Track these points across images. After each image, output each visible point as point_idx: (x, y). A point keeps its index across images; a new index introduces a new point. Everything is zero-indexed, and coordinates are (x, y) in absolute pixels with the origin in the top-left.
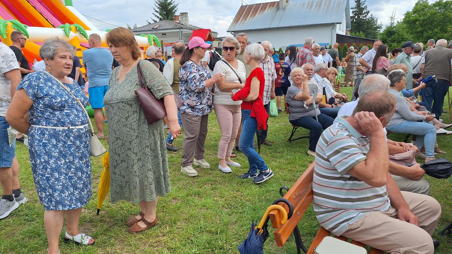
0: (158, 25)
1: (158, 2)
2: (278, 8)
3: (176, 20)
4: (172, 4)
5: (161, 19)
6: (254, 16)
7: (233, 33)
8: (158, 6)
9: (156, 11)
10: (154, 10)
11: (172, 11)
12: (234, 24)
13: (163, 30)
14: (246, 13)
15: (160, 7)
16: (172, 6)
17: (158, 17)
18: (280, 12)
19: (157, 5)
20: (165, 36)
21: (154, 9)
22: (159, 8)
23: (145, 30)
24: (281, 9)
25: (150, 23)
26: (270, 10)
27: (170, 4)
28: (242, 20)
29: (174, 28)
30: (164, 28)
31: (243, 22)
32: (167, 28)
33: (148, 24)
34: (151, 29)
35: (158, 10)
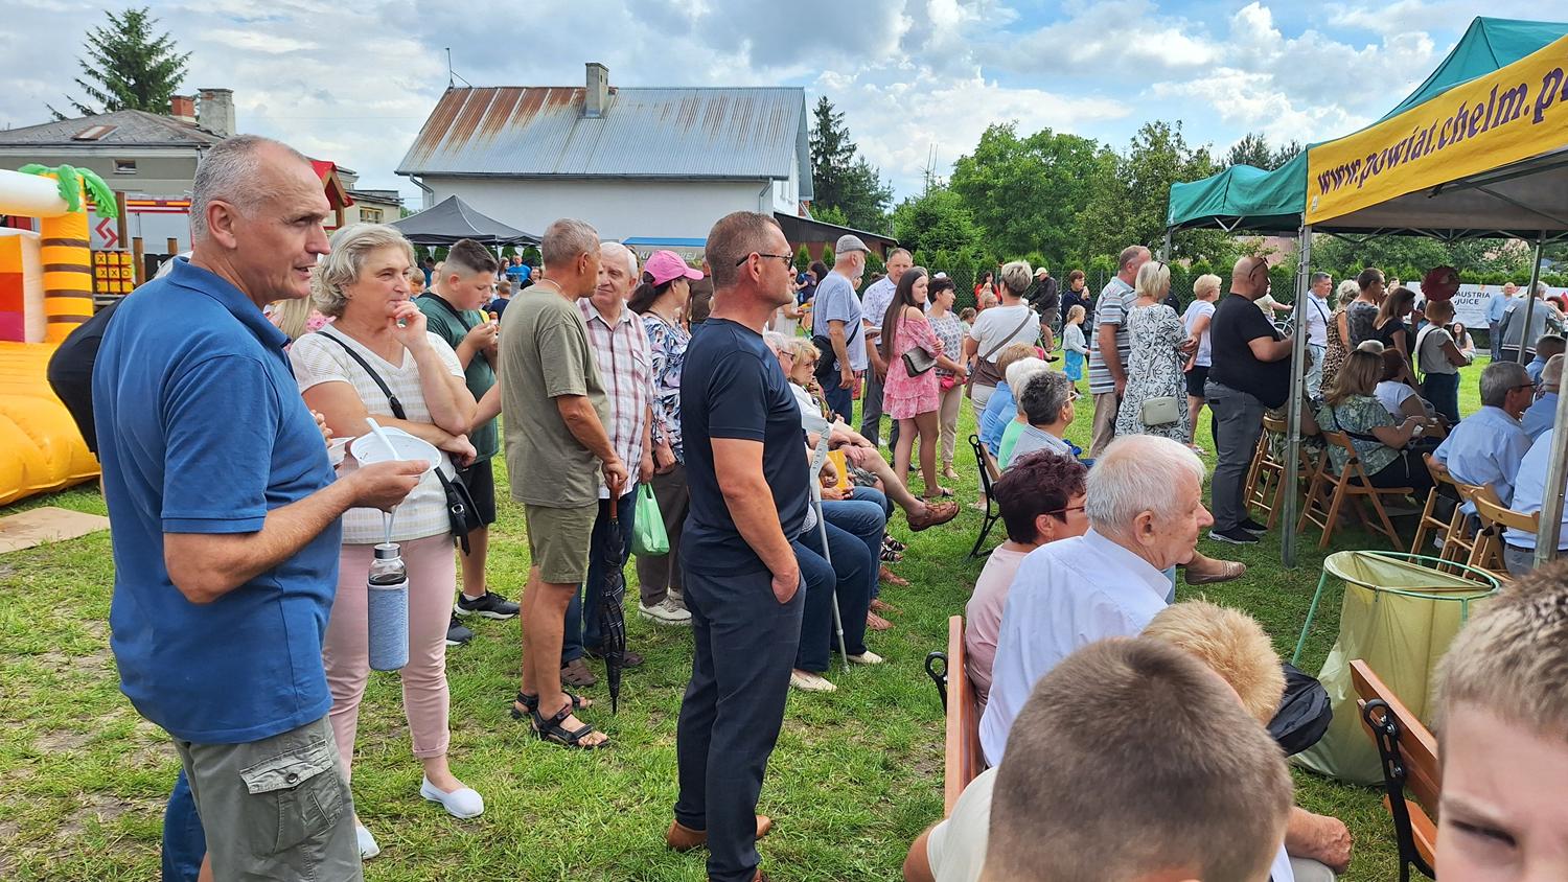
0: (100, 129)
2: (582, 111)
3: (179, 114)
4: (163, 52)
5: (111, 105)
6: (496, 129)
7: (420, 180)
9: (92, 72)
11: (164, 78)
12: (425, 149)
13: (123, 146)
14: (466, 115)
16: (161, 59)
18: (588, 125)
20: (131, 171)
21: (83, 65)
22: (103, 61)
23: (40, 140)
24: (594, 115)
26: (552, 113)
27: (153, 50)
28: (452, 139)
29: (172, 142)
30: (126, 139)
31: (457, 143)
32: (139, 139)
34: (69, 141)
35: (101, 69)
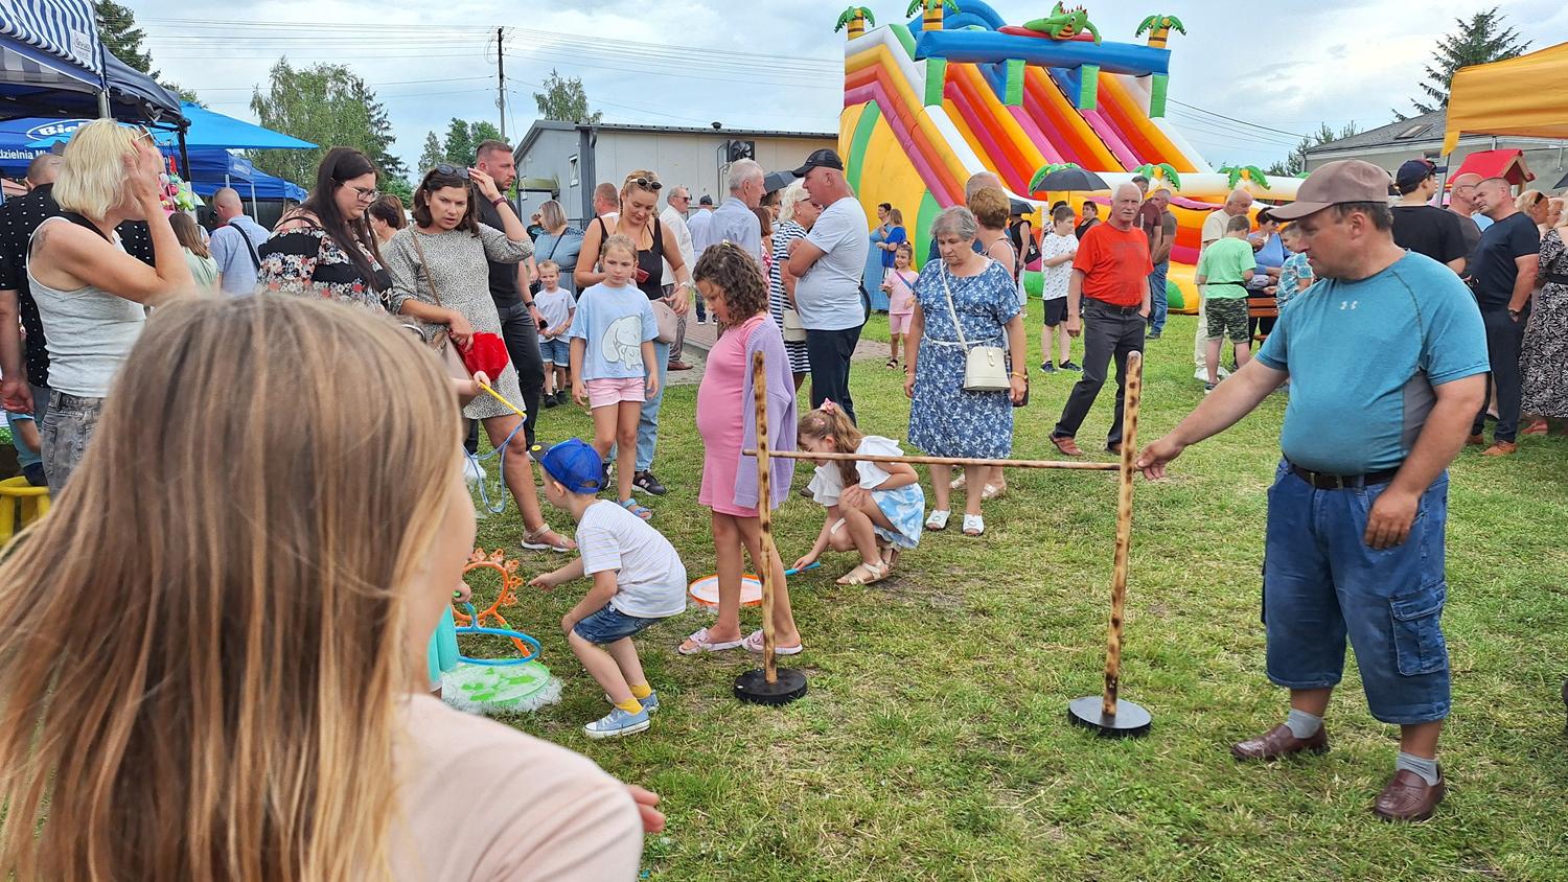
0: (1418, 127)
1: (1448, 45)
8: (1448, 58)
9: (1436, 76)
10: (1429, 74)
13: (1432, 140)
15: (1453, 61)
17: (1438, 95)
19: (1442, 53)
21: (1429, 70)
22: (1446, 64)
25: (1403, 118)
27: (1495, 45)
30: (1437, 134)
33: (1397, 120)
34: (1391, 141)
35: (1442, 71)
